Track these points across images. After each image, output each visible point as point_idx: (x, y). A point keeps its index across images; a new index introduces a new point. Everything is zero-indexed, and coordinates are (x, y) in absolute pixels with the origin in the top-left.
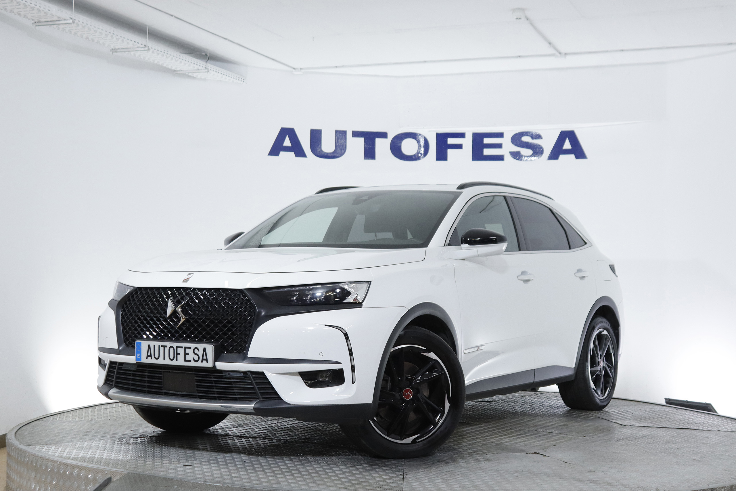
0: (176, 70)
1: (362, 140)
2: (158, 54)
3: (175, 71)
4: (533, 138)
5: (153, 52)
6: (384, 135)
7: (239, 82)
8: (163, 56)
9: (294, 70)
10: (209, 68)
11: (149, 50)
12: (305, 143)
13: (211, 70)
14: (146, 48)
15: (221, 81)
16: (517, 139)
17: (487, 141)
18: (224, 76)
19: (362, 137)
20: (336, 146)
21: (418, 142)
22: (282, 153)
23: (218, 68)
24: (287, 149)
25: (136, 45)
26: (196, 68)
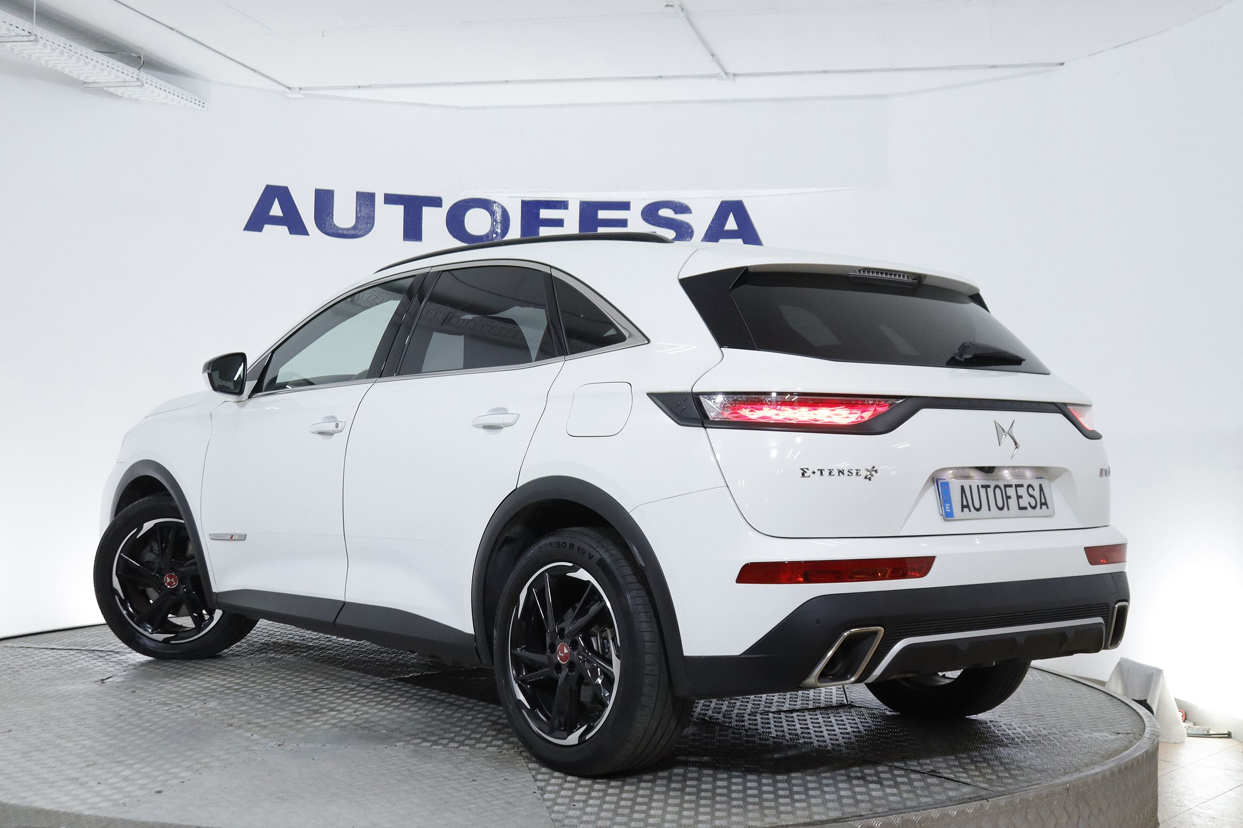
0: (86, 81)
1: (399, 209)
2: (53, 50)
3: (85, 83)
4: (676, 213)
5: (45, 46)
6: (436, 202)
7: (196, 107)
8: (62, 53)
9: (288, 90)
10: (145, 81)
11: (36, 40)
12: (307, 211)
13: (147, 83)
14: (32, 38)
15: (164, 104)
16: (650, 213)
17: (603, 214)
18: (171, 96)
19: (401, 204)
20: (357, 217)
21: (492, 213)
22: (267, 227)
23: (160, 81)
24: (275, 221)
25: (13, 31)
26: (120, 79)
